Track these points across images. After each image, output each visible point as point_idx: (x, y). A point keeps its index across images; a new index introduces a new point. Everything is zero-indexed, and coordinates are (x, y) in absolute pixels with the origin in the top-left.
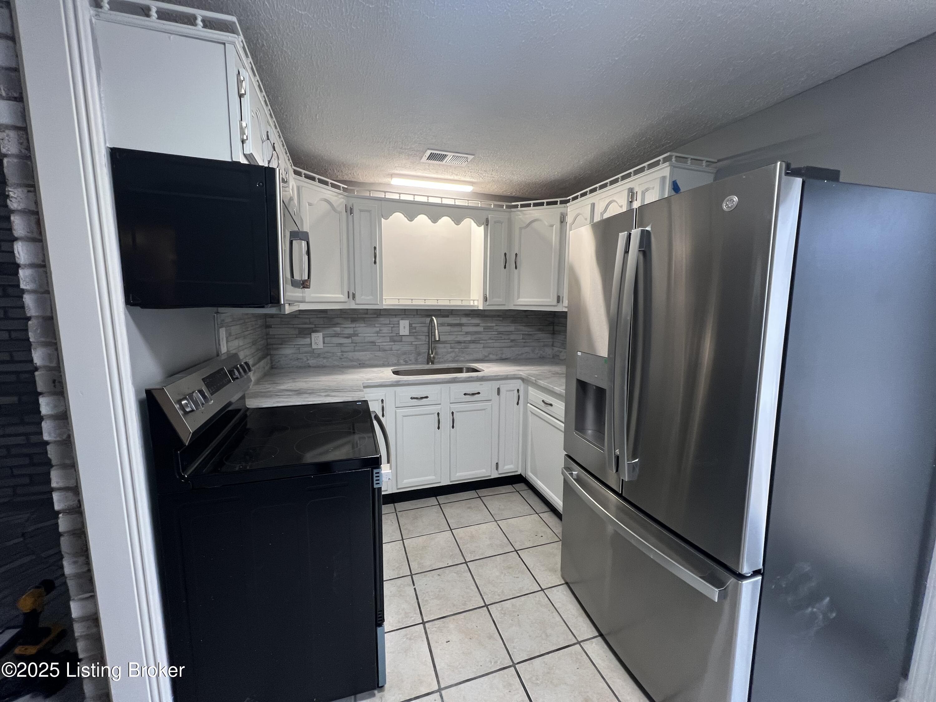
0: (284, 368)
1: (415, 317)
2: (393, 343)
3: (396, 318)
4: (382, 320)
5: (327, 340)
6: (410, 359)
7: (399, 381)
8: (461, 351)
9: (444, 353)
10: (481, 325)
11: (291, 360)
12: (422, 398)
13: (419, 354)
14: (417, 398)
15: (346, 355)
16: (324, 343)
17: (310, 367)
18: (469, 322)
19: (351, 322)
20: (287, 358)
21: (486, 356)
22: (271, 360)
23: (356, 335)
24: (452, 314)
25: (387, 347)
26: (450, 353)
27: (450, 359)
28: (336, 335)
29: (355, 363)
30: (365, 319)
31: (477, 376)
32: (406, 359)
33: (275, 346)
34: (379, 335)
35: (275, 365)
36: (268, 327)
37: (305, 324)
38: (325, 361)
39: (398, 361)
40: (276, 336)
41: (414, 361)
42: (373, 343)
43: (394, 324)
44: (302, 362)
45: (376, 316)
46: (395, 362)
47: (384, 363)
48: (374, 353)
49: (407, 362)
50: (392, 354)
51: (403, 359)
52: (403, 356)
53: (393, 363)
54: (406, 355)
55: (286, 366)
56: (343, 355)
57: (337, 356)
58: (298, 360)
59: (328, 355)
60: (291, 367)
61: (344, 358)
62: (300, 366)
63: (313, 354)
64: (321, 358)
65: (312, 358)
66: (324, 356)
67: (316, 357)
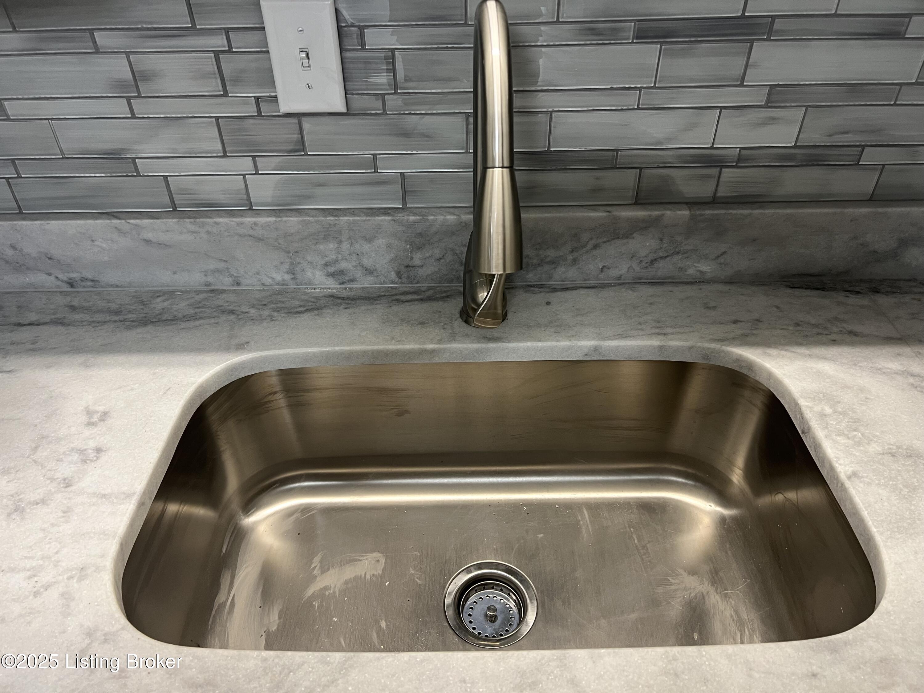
25: (216, 192)
34: (140, 107)
42: (122, 159)
46: (278, 278)
47: (210, 279)
48: (137, 225)
49: (347, 278)
50: (250, 236)
51: (323, 262)
52: (322, 247)
53: (269, 281)
54: (341, 242)
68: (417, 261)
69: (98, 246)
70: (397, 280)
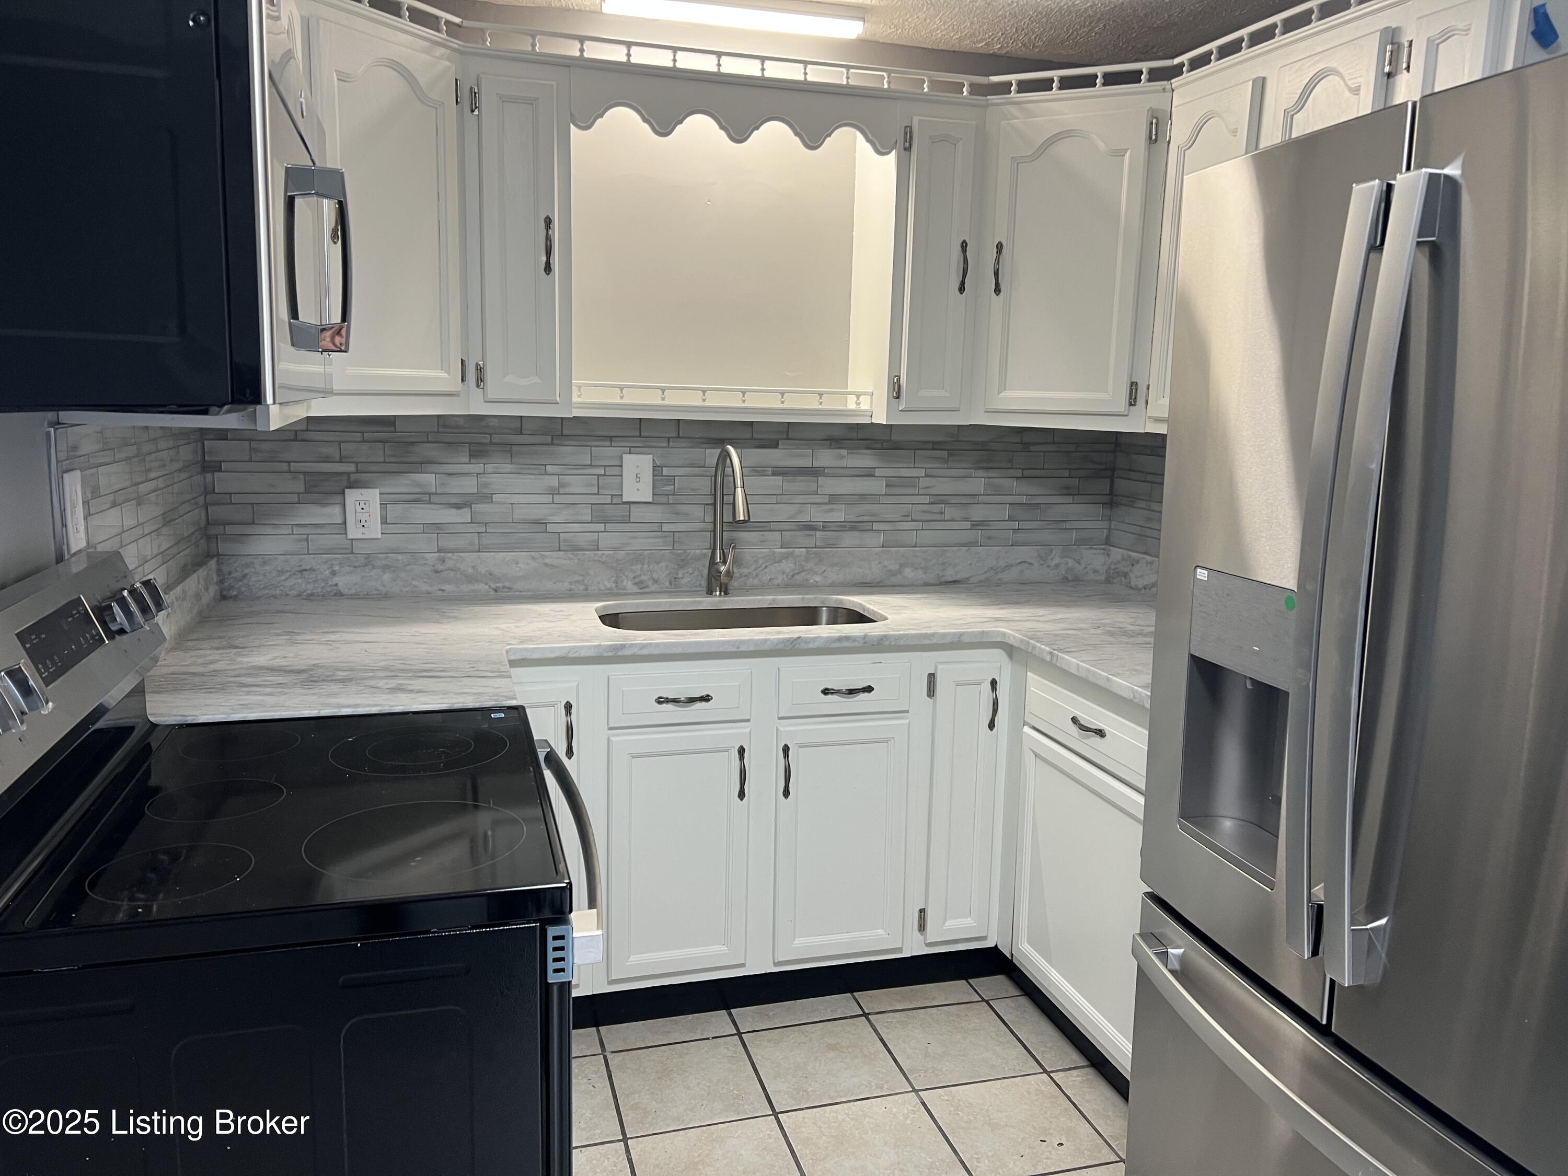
0: (259, 598)
1: (671, 444)
2: (601, 527)
3: (611, 446)
4: (569, 452)
5: (394, 511)
6: (655, 576)
7: (623, 647)
8: (815, 553)
9: (760, 562)
10: (878, 472)
11: (281, 572)
12: (692, 700)
13: (682, 563)
14: (675, 701)
15: (452, 560)
16: (384, 521)
17: (340, 594)
18: (843, 463)
19: (470, 455)
20: (268, 568)
21: (893, 573)
22: (219, 571)
23: (487, 498)
24: (788, 439)
25: (582, 540)
26: (780, 562)
27: (779, 579)
28: (422, 498)
29: (481, 587)
30: (514, 448)
31: (865, 636)
32: (643, 578)
33: (229, 529)
34: (557, 498)
35: (231, 588)
36: (209, 467)
37: (327, 459)
38: (387, 577)
39: (616, 582)
40: (235, 498)
41: (667, 584)
42: (541, 523)
43: (605, 466)
44: (316, 581)
45: (548, 439)
46: (609, 585)
47: (573, 587)
48: (543, 555)
49: (644, 586)
50: (599, 561)
51: (634, 575)
52: (634, 567)
53: (602, 588)
54: (643, 564)
55: (266, 592)
56: (444, 561)
57: (425, 564)
58: (304, 573)
59: (398, 561)
60: (281, 595)
61: (446, 570)
62: (309, 592)
63: (350, 555)
64: (374, 567)
65: (346, 567)
66: (384, 562)
67: (360, 567)
68: (680, 575)
69: (519, 567)
70: (669, 586)
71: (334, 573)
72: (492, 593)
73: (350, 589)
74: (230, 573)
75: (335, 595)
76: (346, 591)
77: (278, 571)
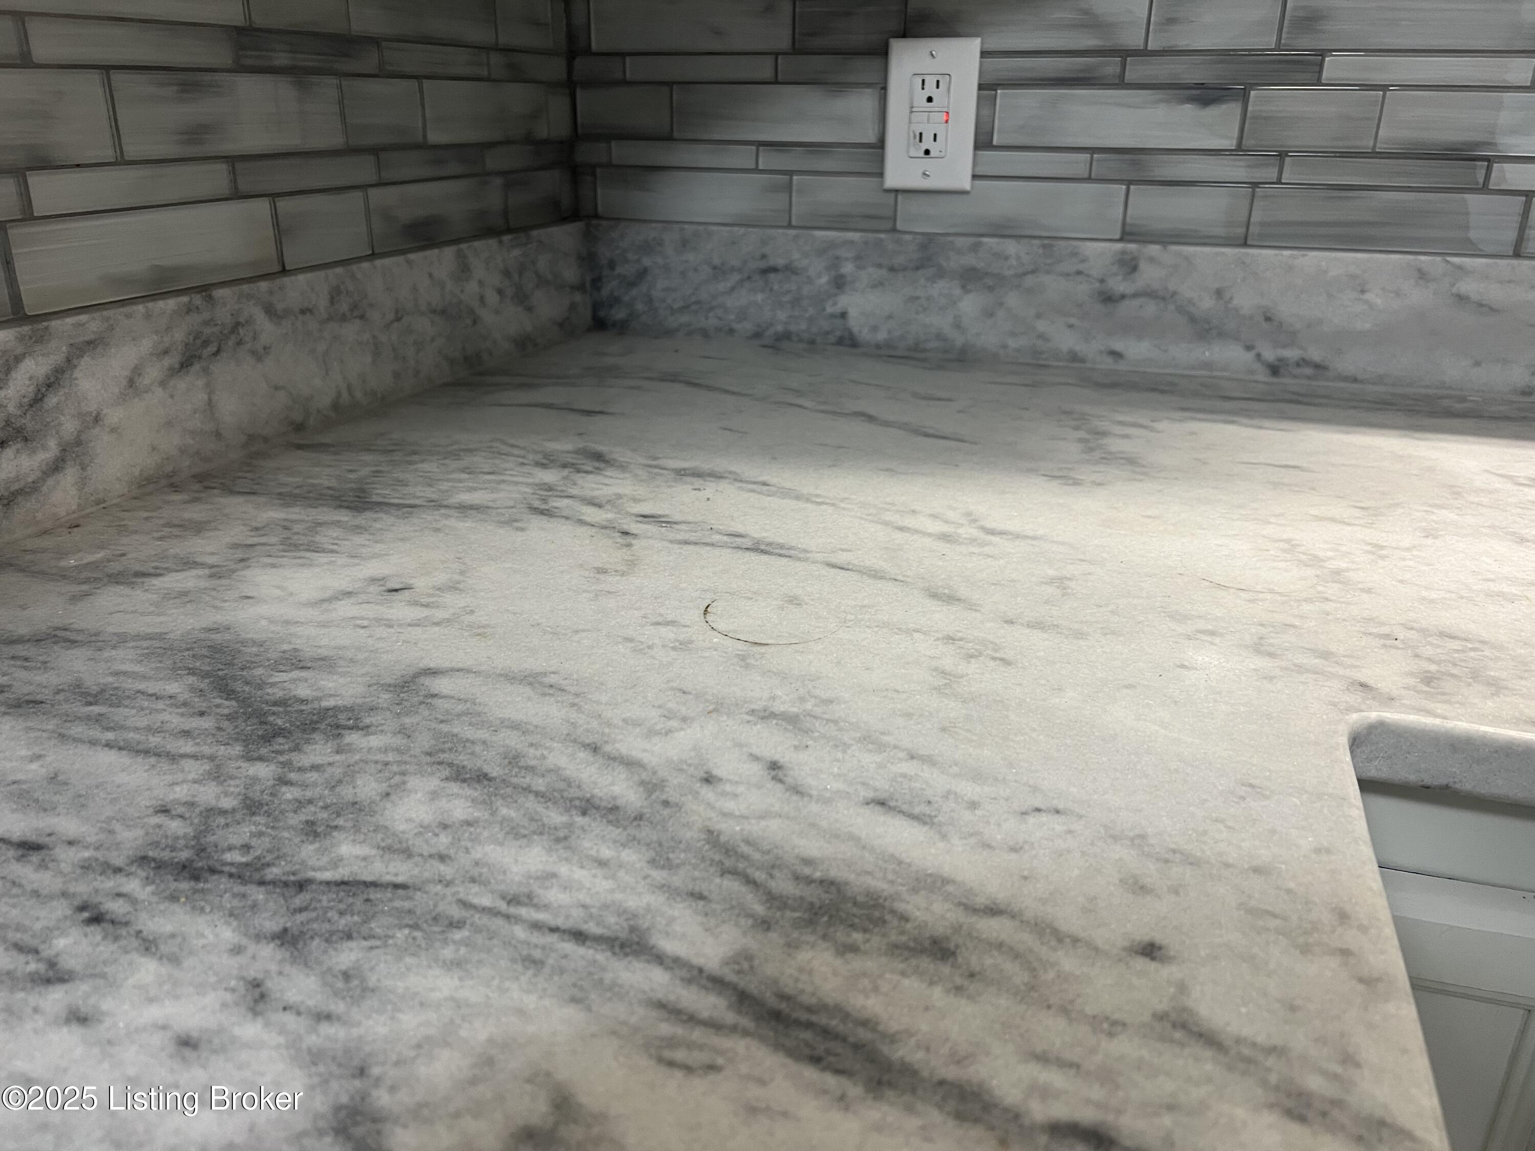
0: (671, 332)
5: (1015, 110)
15: (1156, 265)
16: (983, 142)
23: (1305, 66)
29: (1231, 355)
33: (621, 152)
38: (971, 305)
40: (631, 67)
42: (1472, 159)
55: (684, 318)
56: (1134, 269)
57: (1079, 273)
58: (772, 276)
59: (1006, 258)
60: (718, 330)
61: (1135, 295)
62: (780, 328)
63: (882, 236)
64: (941, 274)
65: (871, 270)
66: (969, 260)
67: (905, 269)
71: (840, 283)
72: (1262, 376)
73: (875, 329)
74: (612, 265)
75: (840, 342)
76: (864, 334)
77: (715, 268)
